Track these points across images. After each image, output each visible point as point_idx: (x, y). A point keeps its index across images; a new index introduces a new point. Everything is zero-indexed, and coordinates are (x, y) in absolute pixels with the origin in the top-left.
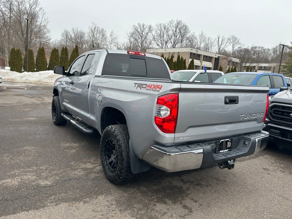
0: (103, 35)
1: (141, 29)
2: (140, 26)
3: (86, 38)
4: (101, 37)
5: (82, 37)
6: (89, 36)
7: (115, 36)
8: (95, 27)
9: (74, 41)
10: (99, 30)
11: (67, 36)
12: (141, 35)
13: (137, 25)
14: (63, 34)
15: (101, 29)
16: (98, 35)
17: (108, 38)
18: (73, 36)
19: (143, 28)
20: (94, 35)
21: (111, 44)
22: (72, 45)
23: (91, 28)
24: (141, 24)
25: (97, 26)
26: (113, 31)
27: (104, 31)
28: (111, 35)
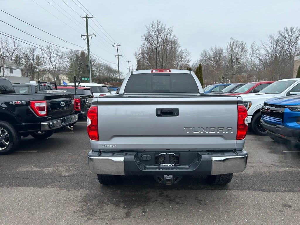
0: (243, 49)
1: (288, 34)
2: (287, 30)
3: (224, 55)
4: (240, 51)
5: (220, 54)
6: (227, 51)
7: (256, 47)
8: (234, 41)
9: (212, 59)
10: (238, 44)
11: (206, 55)
12: (289, 40)
13: (283, 30)
14: (202, 54)
15: (240, 42)
16: (237, 50)
17: (248, 51)
18: (212, 54)
19: (291, 32)
20: (232, 50)
21: (252, 56)
22: (210, 64)
23: (229, 44)
24: (289, 28)
25: (236, 40)
26: (254, 43)
27: (244, 44)
28: (252, 47)
